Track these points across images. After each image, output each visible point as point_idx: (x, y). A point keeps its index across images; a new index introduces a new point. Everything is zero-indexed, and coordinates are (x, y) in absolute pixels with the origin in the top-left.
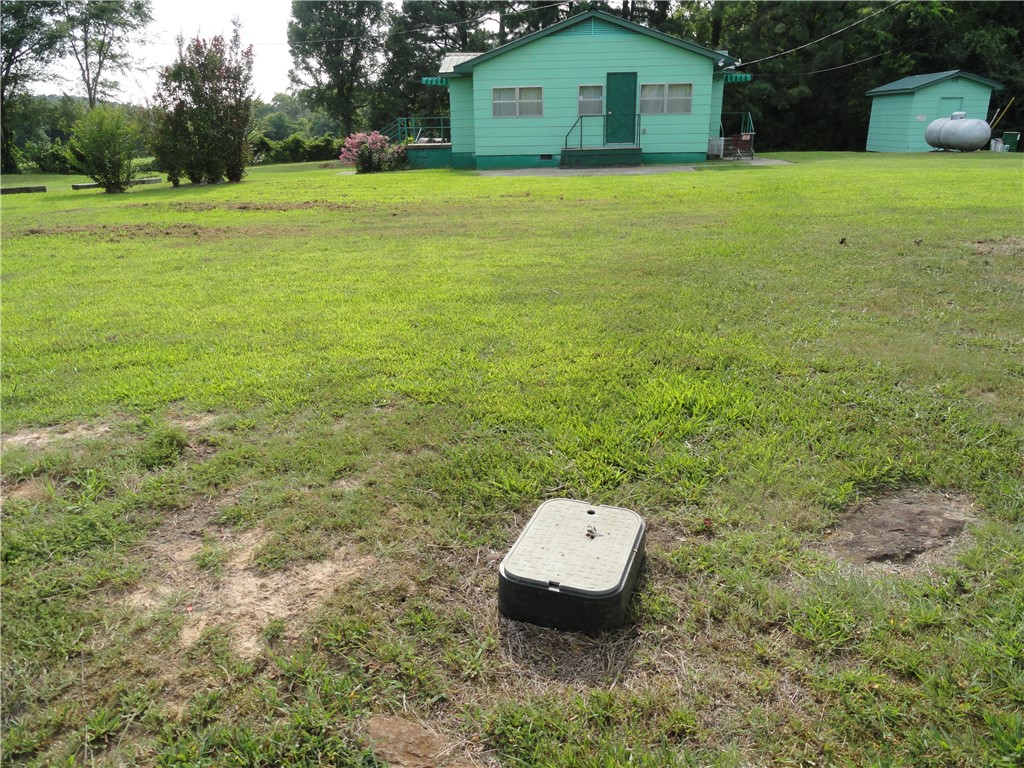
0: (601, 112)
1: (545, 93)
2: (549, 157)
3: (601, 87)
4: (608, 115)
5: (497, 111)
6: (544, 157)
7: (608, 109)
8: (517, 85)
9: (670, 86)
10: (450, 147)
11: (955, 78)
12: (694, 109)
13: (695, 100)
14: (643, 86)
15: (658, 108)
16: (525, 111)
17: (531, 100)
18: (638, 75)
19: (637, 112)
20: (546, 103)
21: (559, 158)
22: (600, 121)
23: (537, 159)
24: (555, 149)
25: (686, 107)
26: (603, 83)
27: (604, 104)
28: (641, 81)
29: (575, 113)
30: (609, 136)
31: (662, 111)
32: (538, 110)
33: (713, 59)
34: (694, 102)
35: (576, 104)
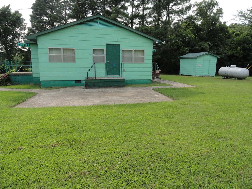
0: (104, 61)
1: (76, 52)
2: (79, 81)
3: (103, 50)
4: (107, 63)
5: (51, 59)
6: (76, 81)
7: (107, 60)
8: (62, 47)
9: (135, 51)
10: (31, 75)
11: (208, 54)
12: (145, 61)
13: (146, 57)
14: (123, 50)
15: (130, 60)
16: (65, 60)
17: (69, 54)
18: (121, 45)
19: (121, 62)
20: (77, 56)
21: (84, 82)
22: (104, 65)
23: (74, 83)
24: (83, 78)
25: (142, 60)
26: (104, 48)
27: (105, 58)
28: (122, 48)
29: (92, 62)
30: (108, 72)
31: (132, 62)
32: (73, 60)
33: (153, 40)
34: (145, 58)
35: (92, 58)
